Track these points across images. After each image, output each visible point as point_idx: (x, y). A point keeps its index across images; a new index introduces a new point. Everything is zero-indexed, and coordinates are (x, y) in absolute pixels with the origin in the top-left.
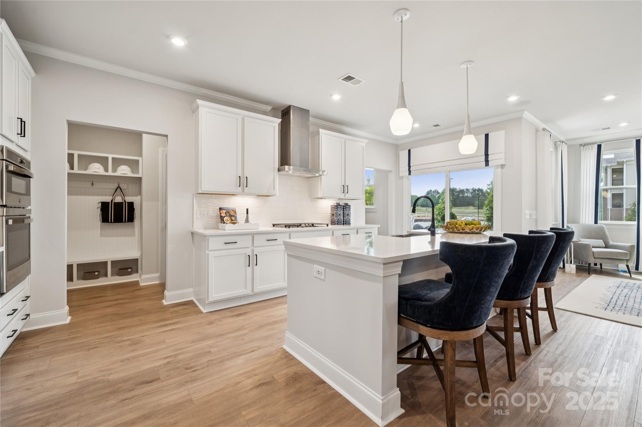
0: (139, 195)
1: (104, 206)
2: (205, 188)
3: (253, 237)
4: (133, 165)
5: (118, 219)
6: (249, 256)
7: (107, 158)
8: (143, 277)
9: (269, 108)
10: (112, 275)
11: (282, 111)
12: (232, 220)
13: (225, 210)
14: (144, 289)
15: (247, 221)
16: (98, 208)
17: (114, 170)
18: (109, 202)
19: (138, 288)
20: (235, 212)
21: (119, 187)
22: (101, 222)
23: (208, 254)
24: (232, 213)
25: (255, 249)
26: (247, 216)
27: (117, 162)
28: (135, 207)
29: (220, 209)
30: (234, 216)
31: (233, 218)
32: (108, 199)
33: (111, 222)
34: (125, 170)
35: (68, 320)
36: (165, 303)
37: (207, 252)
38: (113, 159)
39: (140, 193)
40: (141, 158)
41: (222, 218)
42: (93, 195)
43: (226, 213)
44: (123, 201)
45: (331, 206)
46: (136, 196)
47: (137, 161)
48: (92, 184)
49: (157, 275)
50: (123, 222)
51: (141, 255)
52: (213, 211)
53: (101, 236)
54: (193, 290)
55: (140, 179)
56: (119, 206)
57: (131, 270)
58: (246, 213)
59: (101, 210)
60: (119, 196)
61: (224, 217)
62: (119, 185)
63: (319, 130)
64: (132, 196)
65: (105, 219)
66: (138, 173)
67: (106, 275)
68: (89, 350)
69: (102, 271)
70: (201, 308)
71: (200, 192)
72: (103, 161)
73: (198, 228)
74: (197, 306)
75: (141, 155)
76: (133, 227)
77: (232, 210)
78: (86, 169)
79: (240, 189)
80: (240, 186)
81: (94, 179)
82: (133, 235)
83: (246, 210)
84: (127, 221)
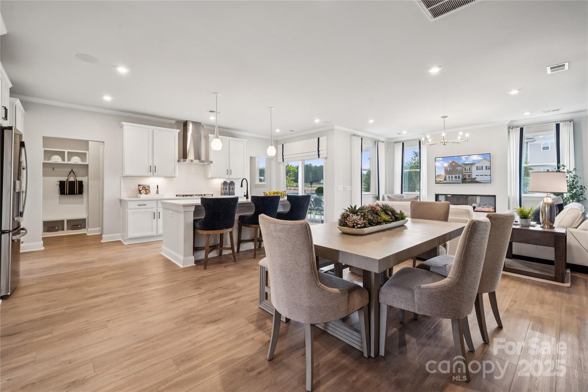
0: (87, 176)
1: (62, 184)
2: (127, 172)
3: (157, 202)
4: (83, 156)
5: (72, 192)
6: (154, 213)
7: (64, 152)
8: (89, 230)
9: (174, 122)
10: (67, 229)
11: (183, 123)
12: (146, 192)
13: (142, 186)
14: (89, 237)
15: (157, 192)
16: (57, 185)
17: (69, 160)
18: (65, 181)
19: (86, 236)
20: (149, 187)
21: (72, 171)
22: (59, 194)
23: (127, 211)
24: (147, 188)
25: (158, 209)
26: (158, 190)
27: (71, 155)
28: (83, 184)
29: (139, 185)
30: (148, 190)
31: (148, 191)
32: (64, 179)
33: (67, 194)
34: (76, 160)
35: (43, 248)
36: (102, 241)
37: (127, 210)
38: (68, 152)
39: (87, 174)
40: (88, 152)
41: (140, 192)
42: (54, 176)
43: (142, 188)
44: (75, 180)
45: (221, 183)
46: (85, 177)
47: (86, 153)
48: (53, 169)
49: (99, 229)
50: (75, 194)
51: (88, 216)
52: (135, 187)
53: (59, 203)
54: (120, 234)
55: (87, 165)
56: (72, 184)
57: (81, 226)
58: (157, 188)
59: (60, 186)
60: (72, 177)
61: (141, 190)
62: (72, 169)
63: (208, 135)
64: (82, 177)
65: (62, 192)
66: (86, 161)
67: (63, 230)
68: (59, 257)
69: (60, 227)
70: (124, 243)
71: (124, 175)
72: (61, 154)
73: (124, 196)
74: (122, 242)
75: (88, 150)
76: (82, 198)
77: (147, 186)
78: (49, 159)
79: (151, 174)
80: (150, 172)
81: (54, 166)
82: (82, 203)
83: (157, 186)
84: (78, 193)
